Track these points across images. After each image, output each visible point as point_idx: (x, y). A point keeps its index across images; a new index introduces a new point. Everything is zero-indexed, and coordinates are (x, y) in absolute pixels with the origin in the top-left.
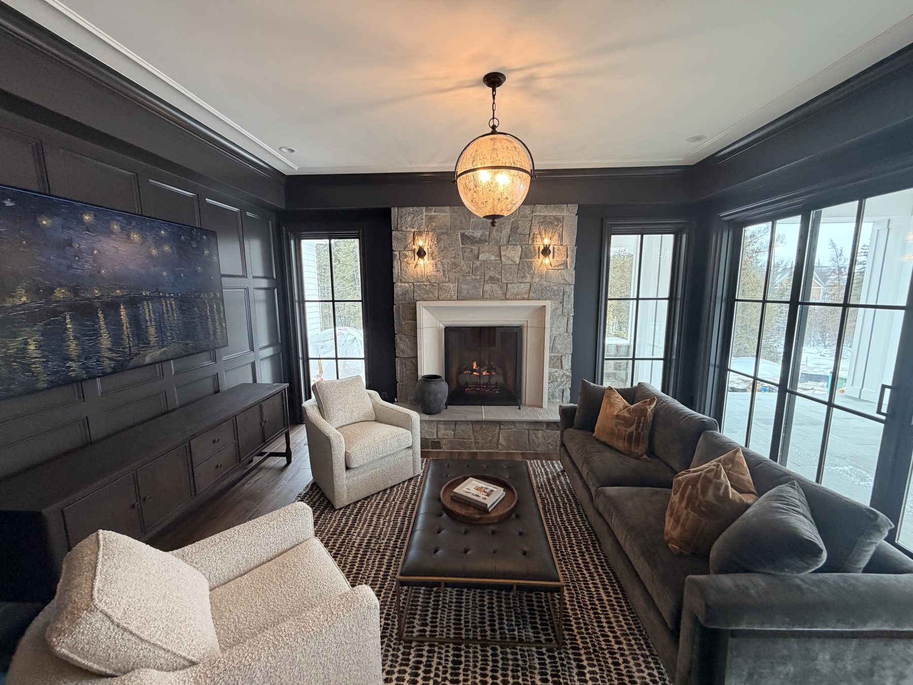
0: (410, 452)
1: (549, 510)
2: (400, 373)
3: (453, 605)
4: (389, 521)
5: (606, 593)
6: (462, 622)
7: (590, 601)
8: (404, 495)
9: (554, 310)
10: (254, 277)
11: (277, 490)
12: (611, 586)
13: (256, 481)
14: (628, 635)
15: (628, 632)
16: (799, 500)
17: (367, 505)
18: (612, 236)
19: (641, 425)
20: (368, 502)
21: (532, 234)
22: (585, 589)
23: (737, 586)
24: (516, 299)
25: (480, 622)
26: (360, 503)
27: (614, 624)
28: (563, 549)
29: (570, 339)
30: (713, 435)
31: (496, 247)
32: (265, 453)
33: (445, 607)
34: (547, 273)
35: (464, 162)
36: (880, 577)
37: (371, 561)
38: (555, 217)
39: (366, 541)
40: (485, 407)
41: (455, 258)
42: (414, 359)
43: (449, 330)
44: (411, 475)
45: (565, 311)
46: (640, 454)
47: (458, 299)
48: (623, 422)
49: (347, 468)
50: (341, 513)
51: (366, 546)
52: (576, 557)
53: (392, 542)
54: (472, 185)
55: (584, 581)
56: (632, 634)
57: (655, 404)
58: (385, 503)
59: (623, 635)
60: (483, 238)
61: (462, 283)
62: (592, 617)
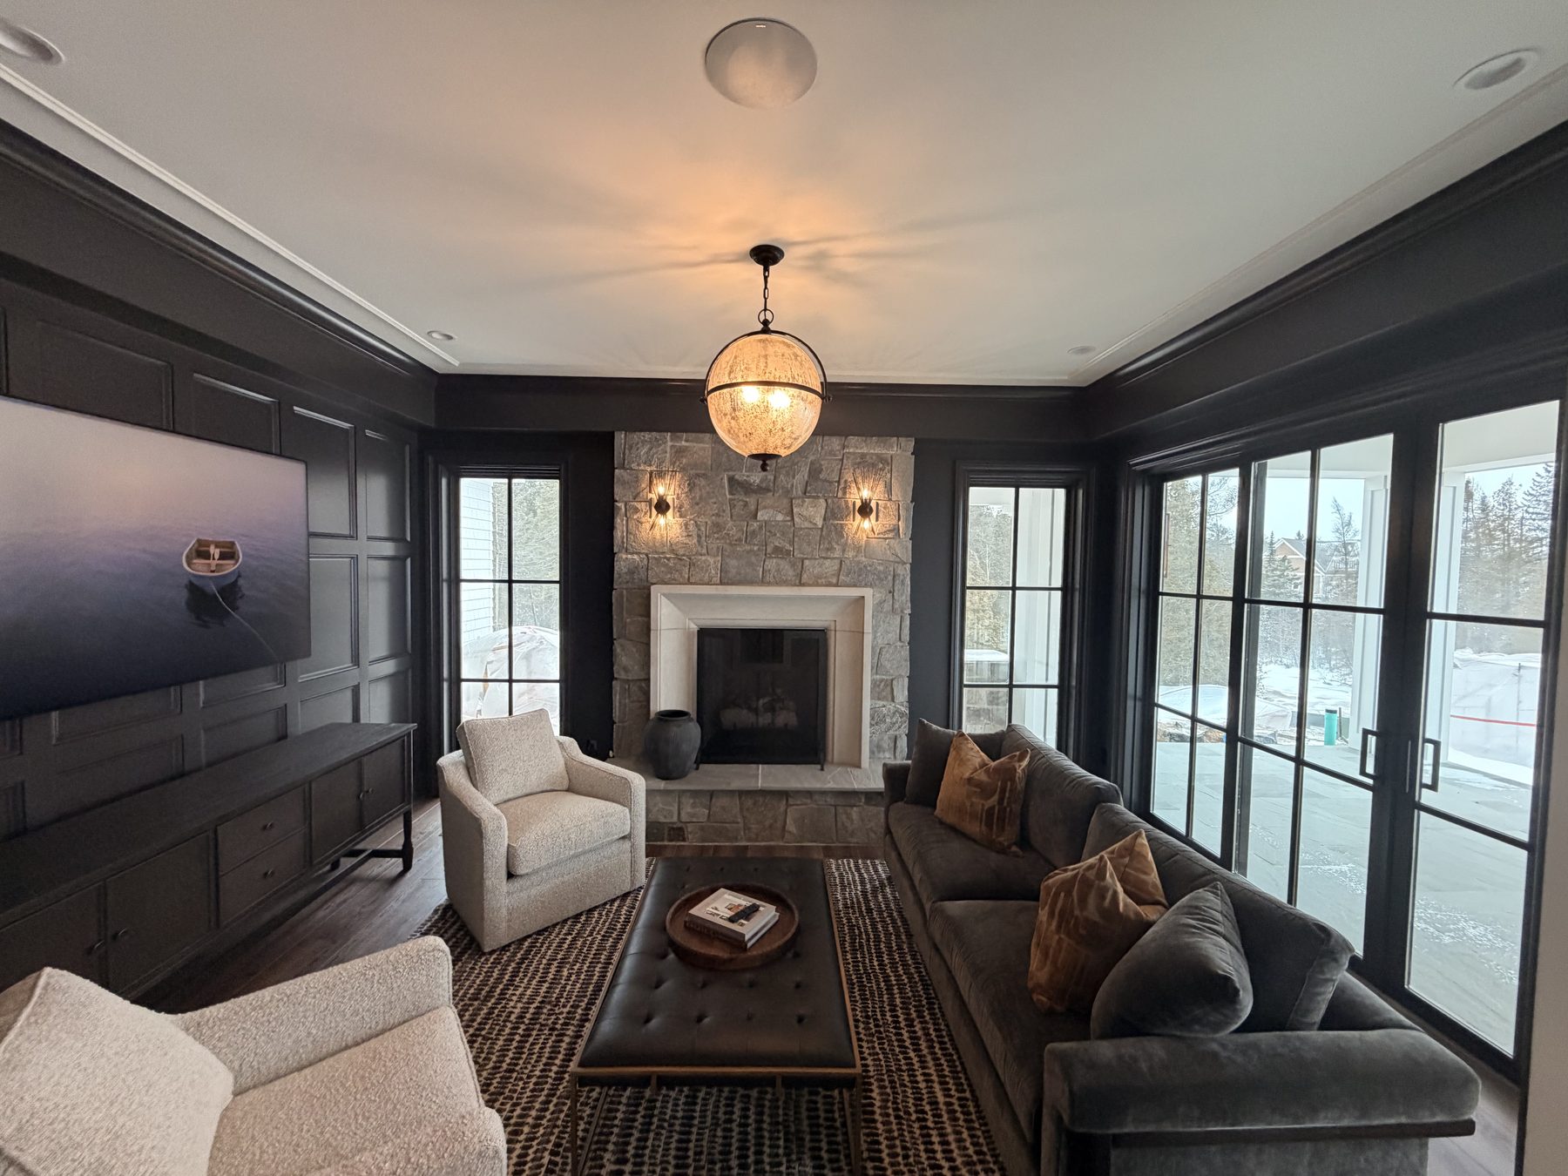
0: (627, 845)
1: (861, 946)
2: (620, 706)
3: (678, 1122)
4: (579, 973)
5: (944, 1090)
6: (691, 1153)
7: (915, 1105)
8: (610, 924)
9: (879, 606)
10: (369, 538)
11: (377, 921)
12: (954, 1078)
13: (339, 905)
14: (974, 1164)
15: (975, 1158)
16: (1221, 913)
17: (542, 943)
18: (971, 488)
19: (1007, 795)
20: (545, 939)
21: (842, 481)
22: (908, 1084)
23: (1120, 1057)
24: (817, 585)
25: (721, 1153)
26: (529, 940)
27: (953, 1146)
28: (878, 1014)
29: (906, 653)
30: (1111, 810)
31: (785, 501)
32: (362, 851)
33: (663, 1128)
34: (867, 543)
35: (717, 371)
36: (1339, 1037)
37: (538, 1047)
38: (878, 455)
39: (531, 1011)
40: (765, 766)
41: (718, 515)
42: (645, 682)
43: (703, 633)
44: (627, 888)
45: (896, 606)
46: (1006, 844)
47: (721, 583)
48: (978, 790)
49: (511, 876)
50: (492, 960)
51: (531, 1019)
52: (900, 1028)
53: (579, 1011)
54: (728, 408)
55: (908, 1070)
56: (981, 1162)
57: (1027, 759)
58: (574, 939)
59: (966, 1164)
60: (764, 485)
61: (728, 556)
62: (916, 1136)
